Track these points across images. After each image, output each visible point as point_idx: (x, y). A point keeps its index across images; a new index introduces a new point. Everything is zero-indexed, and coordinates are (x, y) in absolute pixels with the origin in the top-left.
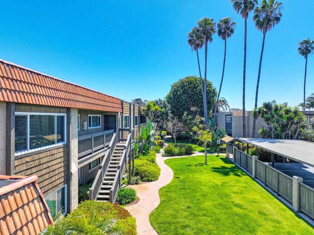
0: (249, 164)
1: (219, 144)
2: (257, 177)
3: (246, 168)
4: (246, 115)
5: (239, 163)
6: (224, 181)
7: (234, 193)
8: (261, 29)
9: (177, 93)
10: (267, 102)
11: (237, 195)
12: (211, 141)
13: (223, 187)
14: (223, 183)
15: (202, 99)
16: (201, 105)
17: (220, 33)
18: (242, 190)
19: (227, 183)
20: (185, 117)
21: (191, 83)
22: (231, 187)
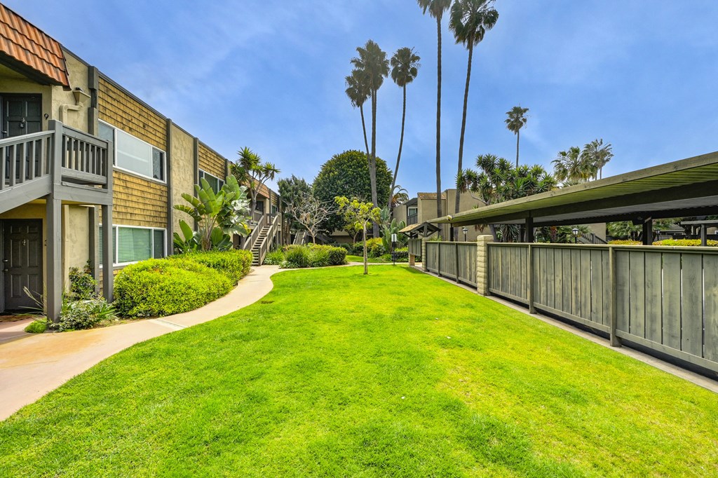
0: (465, 263)
1: (394, 242)
2: (495, 291)
3: (455, 276)
4: (443, 197)
5: (437, 271)
6: (402, 305)
7: (444, 344)
8: (464, 42)
9: (329, 176)
10: (484, 156)
11: (456, 351)
12: (382, 244)
13: (397, 323)
14: (400, 309)
15: (370, 185)
16: (369, 196)
17: (395, 75)
18: (467, 331)
19: (412, 309)
20: (341, 211)
21: (353, 160)
22: (427, 323)
